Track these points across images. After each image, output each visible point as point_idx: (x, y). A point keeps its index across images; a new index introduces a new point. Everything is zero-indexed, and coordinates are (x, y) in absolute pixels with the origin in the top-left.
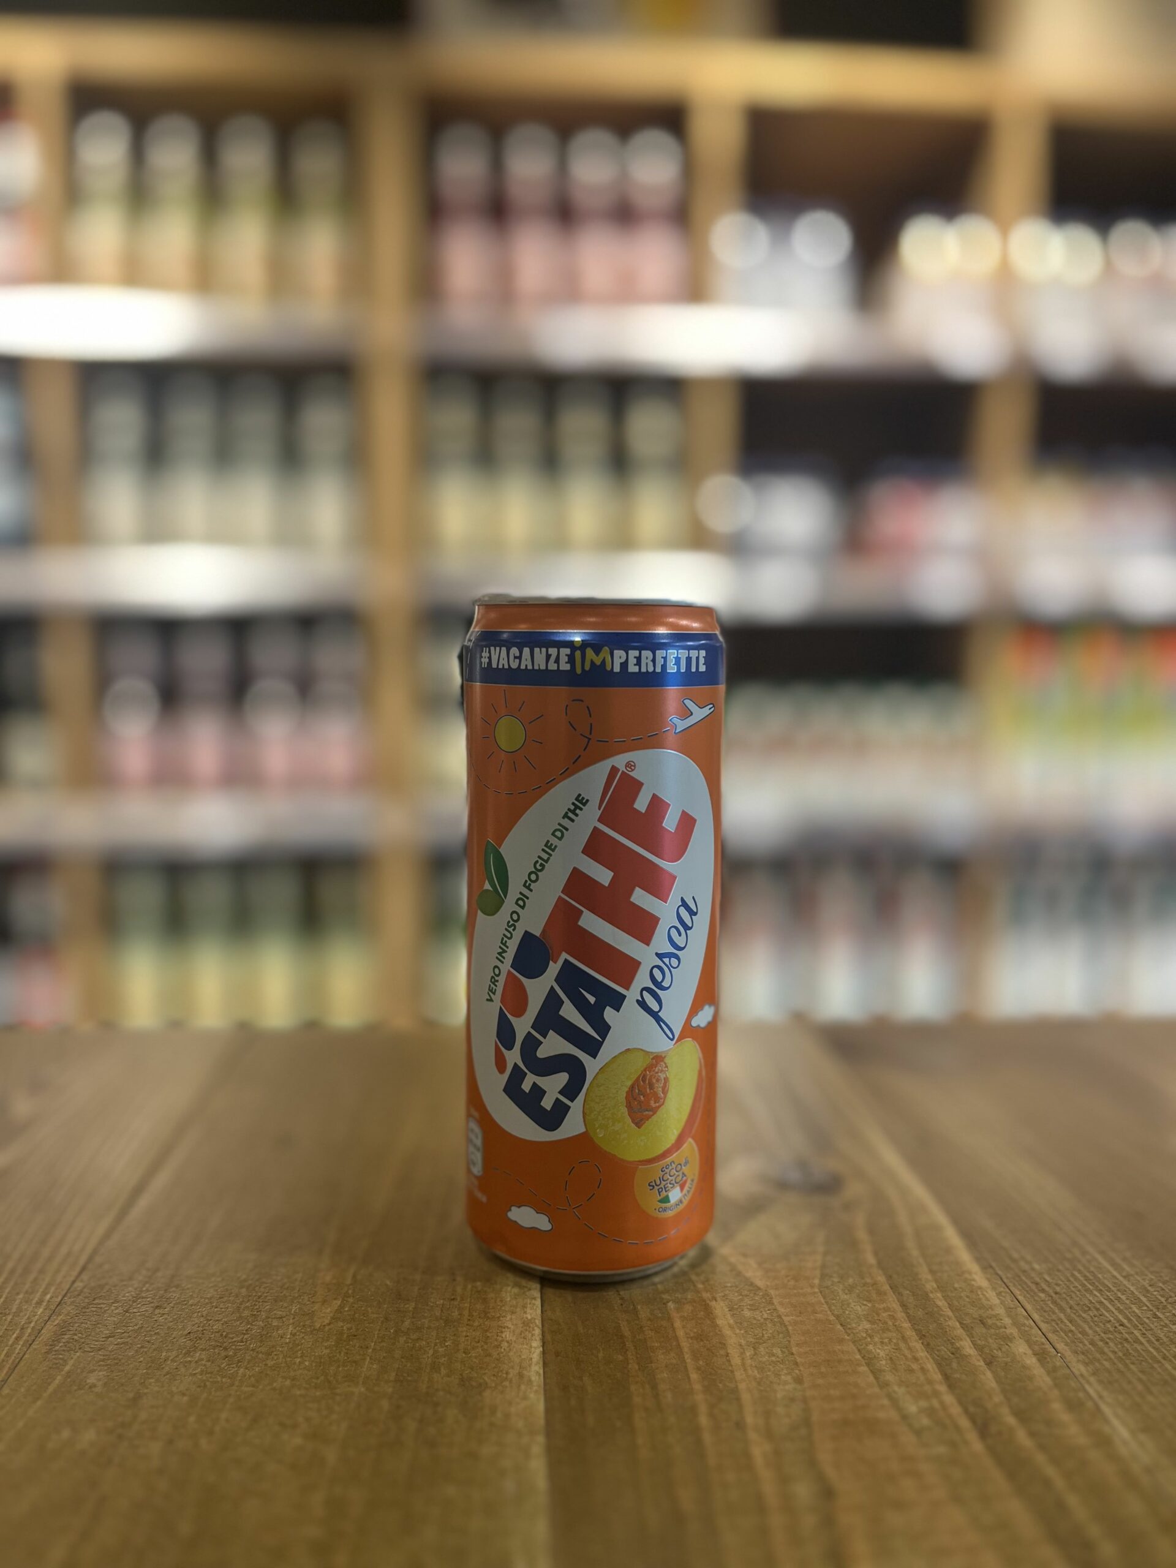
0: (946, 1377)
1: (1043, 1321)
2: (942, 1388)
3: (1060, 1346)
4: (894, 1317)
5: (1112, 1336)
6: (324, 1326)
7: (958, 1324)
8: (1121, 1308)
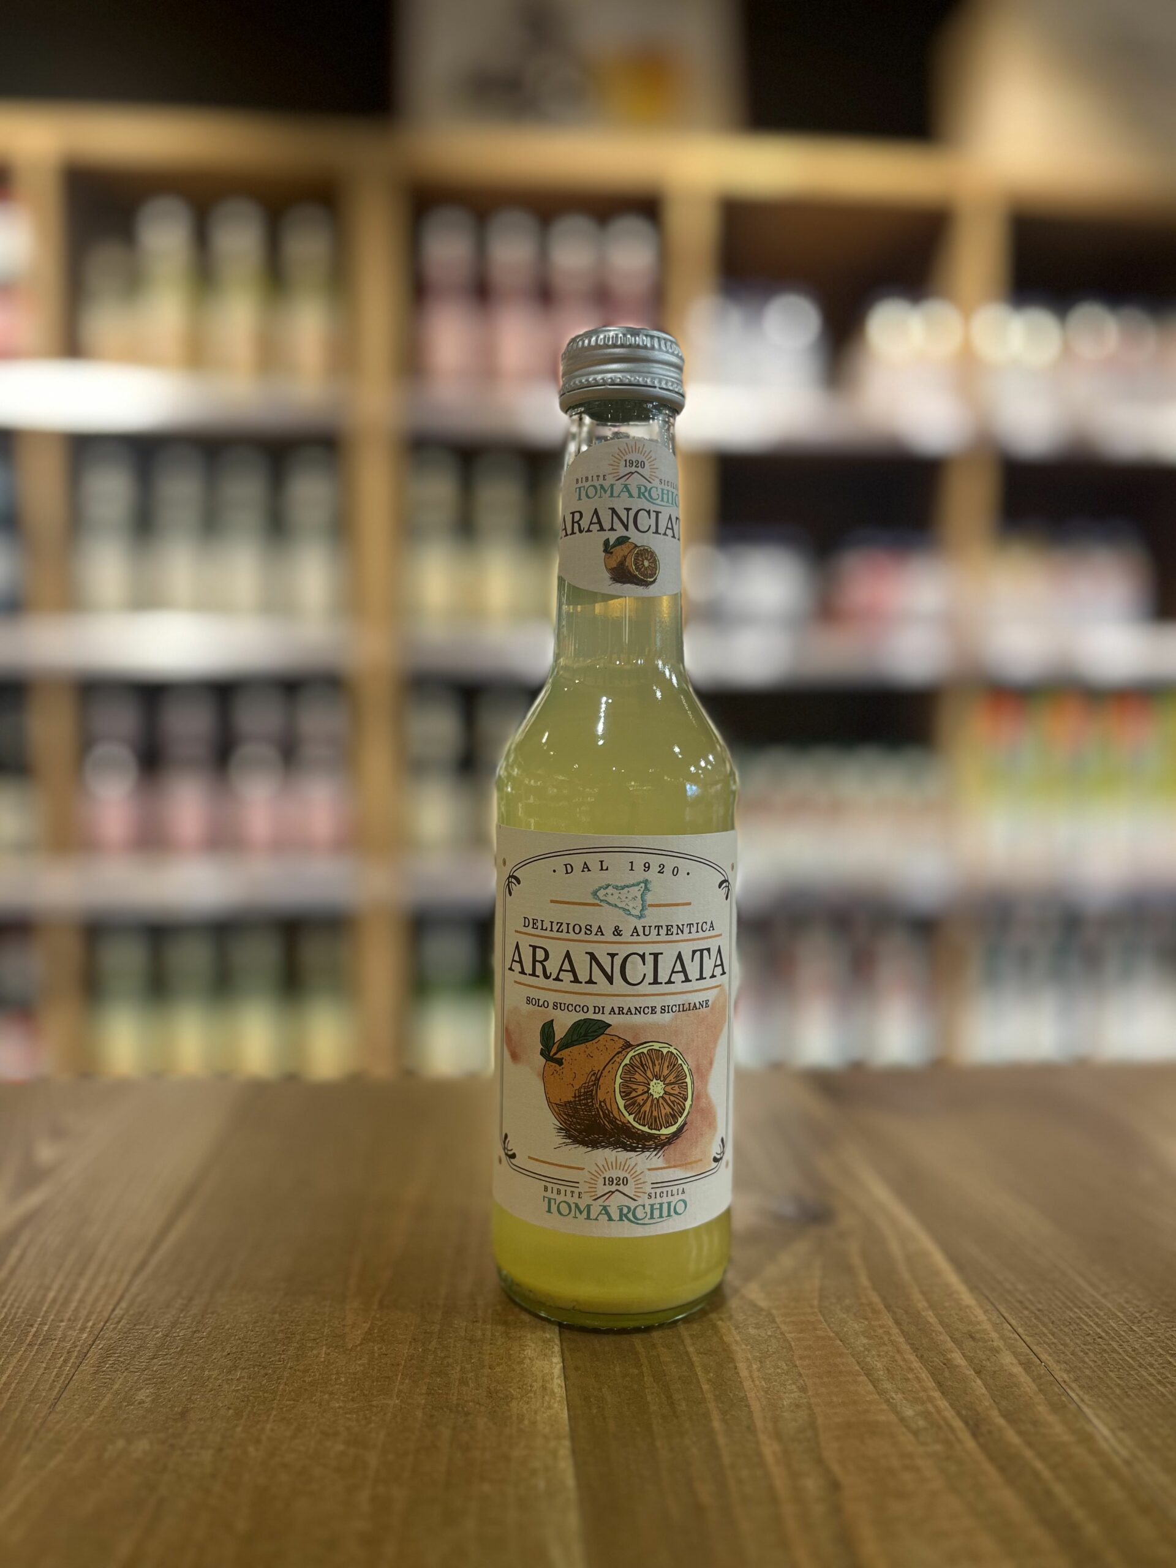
0: (940, 1385)
1: (1028, 1336)
2: (937, 1394)
3: (1044, 1357)
4: (888, 1332)
5: (1092, 1348)
6: (356, 1346)
7: (948, 1339)
8: (1099, 1323)
